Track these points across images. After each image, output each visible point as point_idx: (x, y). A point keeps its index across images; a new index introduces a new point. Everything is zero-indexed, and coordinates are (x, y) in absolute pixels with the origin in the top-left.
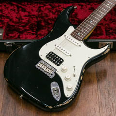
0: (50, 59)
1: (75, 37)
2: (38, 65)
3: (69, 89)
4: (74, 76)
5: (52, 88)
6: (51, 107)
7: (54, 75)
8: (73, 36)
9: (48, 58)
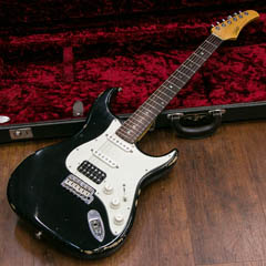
0: (84, 173)
1: (123, 138)
2: (66, 182)
3: (118, 222)
4: (125, 200)
5: (90, 221)
6: (89, 252)
7: (92, 198)
8: (120, 136)
9: (81, 171)
